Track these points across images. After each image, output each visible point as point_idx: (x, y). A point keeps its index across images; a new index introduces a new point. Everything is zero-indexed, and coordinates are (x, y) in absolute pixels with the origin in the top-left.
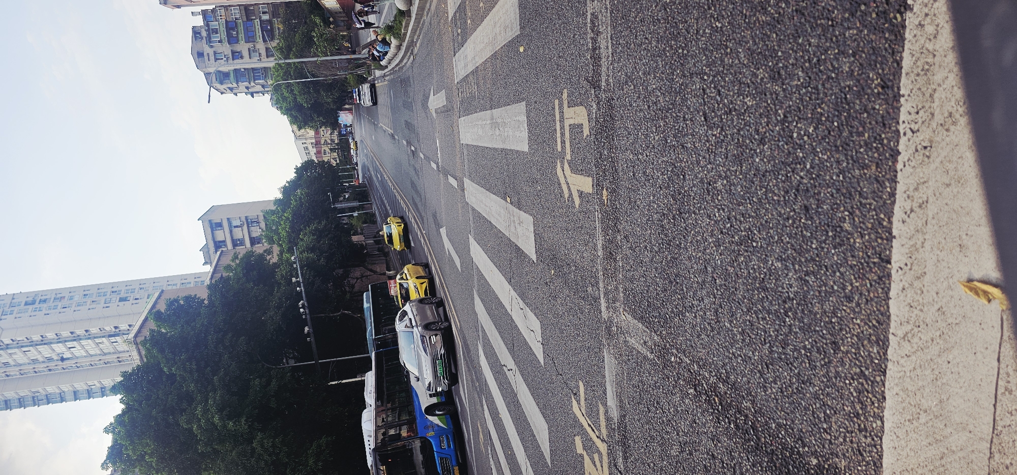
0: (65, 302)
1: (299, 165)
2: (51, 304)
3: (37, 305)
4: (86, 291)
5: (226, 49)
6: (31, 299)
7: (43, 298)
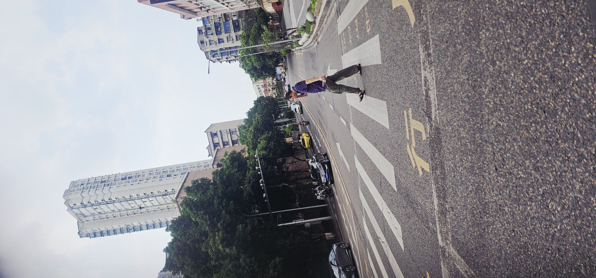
0: (140, 178)
1: (256, 99)
2: (134, 179)
3: (127, 180)
4: (151, 172)
5: (215, 38)
6: (124, 177)
7: (130, 176)
